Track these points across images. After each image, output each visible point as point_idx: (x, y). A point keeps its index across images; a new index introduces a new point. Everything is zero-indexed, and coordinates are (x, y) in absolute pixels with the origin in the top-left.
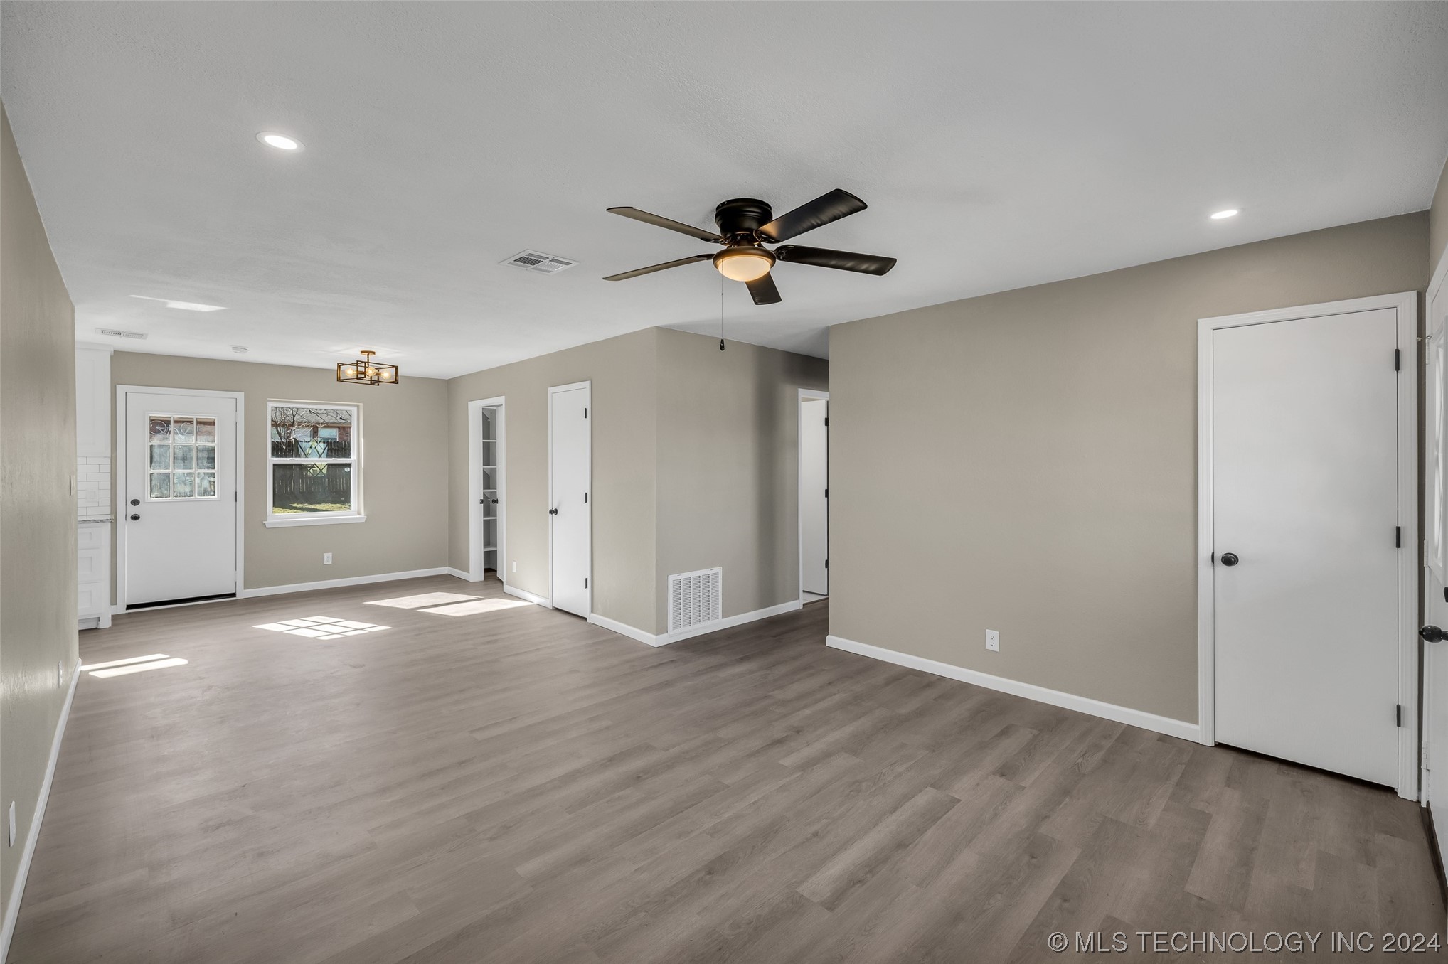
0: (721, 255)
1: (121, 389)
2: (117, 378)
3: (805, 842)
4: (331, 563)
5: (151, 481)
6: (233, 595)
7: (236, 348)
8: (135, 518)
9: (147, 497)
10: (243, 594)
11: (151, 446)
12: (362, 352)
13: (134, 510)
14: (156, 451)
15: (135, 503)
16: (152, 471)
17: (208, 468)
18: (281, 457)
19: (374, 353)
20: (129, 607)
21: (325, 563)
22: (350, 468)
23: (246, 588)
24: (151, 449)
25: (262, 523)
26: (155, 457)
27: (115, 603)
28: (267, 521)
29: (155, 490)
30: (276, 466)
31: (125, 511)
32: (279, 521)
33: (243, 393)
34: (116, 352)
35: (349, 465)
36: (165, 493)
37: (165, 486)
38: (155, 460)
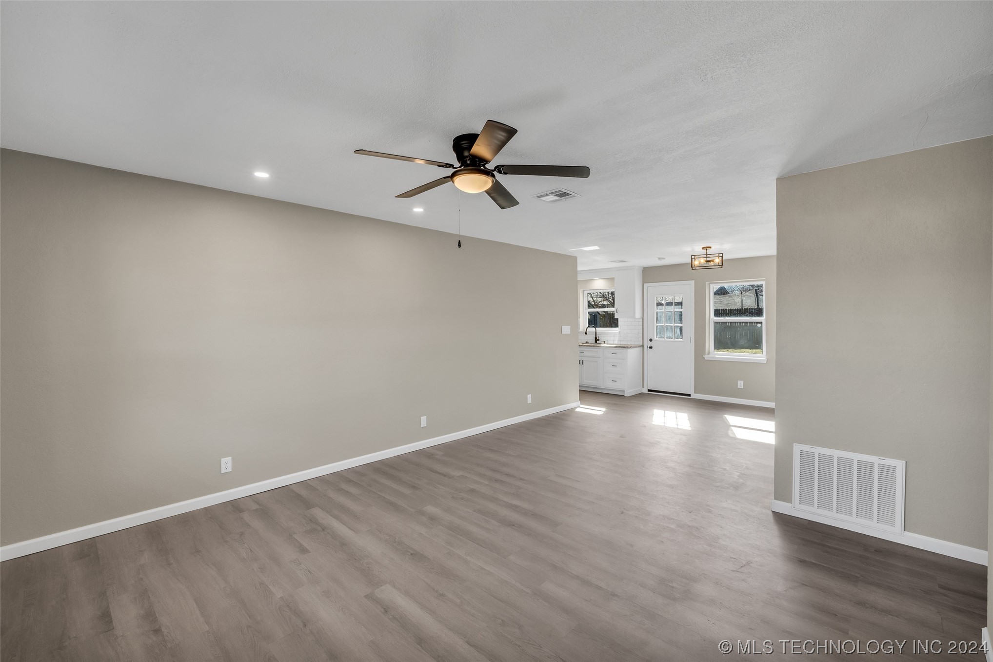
0: (454, 175)
1: (646, 285)
2: (644, 281)
3: (434, 589)
4: (742, 387)
5: (657, 329)
6: (689, 395)
7: (659, 259)
8: (651, 348)
9: (655, 338)
10: (694, 396)
11: (657, 312)
12: (703, 248)
13: (650, 344)
14: (659, 314)
15: (651, 340)
16: (657, 325)
17: (679, 323)
18: (719, 317)
19: (710, 247)
20: (649, 390)
21: (739, 387)
22: (762, 326)
23: (695, 393)
24: (657, 314)
25: (707, 357)
26: (659, 317)
27: (643, 387)
28: (710, 356)
29: (658, 334)
30: (716, 323)
31: (647, 343)
32: (717, 356)
33: (694, 281)
34: (644, 268)
35: (761, 323)
36: (662, 336)
37: (662, 333)
38: (658, 319)
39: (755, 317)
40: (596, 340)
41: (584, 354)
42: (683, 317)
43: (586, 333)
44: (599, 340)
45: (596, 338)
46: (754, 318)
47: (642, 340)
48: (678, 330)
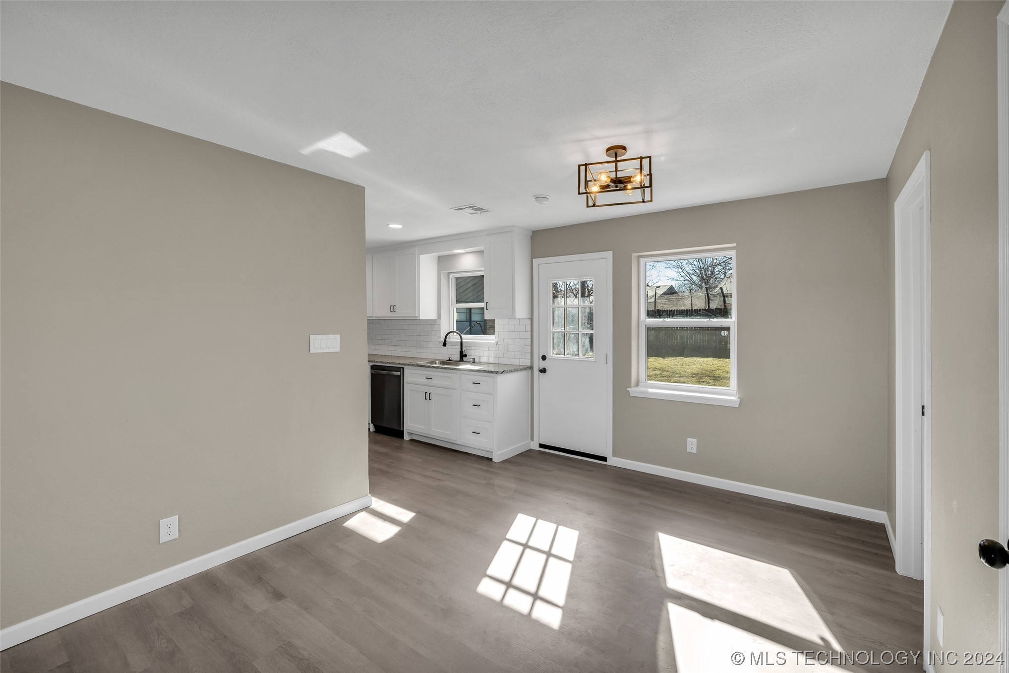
1: (536, 261)
2: (534, 254)
4: (695, 452)
5: (553, 339)
6: (604, 459)
8: (543, 371)
9: (551, 354)
10: (611, 461)
11: (553, 309)
13: (543, 364)
14: (556, 312)
15: (544, 358)
16: (554, 331)
17: (589, 329)
18: (655, 318)
20: (541, 446)
21: (688, 451)
22: (729, 333)
23: (614, 455)
24: (554, 312)
25: (633, 391)
26: (556, 318)
27: (532, 439)
28: (640, 389)
29: (556, 347)
30: (649, 329)
31: (538, 364)
32: (650, 390)
33: (612, 251)
34: (533, 232)
35: (728, 329)
36: (562, 350)
37: (562, 345)
38: (556, 320)
39: (717, 317)
40: (462, 355)
41: (434, 382)
42: (594, 317)
43: (445, 345)
44: (466, 356)
45: (461, 352)
46: (715, 320)
47: (529, 357)
48: (587, 340)
